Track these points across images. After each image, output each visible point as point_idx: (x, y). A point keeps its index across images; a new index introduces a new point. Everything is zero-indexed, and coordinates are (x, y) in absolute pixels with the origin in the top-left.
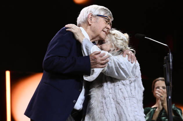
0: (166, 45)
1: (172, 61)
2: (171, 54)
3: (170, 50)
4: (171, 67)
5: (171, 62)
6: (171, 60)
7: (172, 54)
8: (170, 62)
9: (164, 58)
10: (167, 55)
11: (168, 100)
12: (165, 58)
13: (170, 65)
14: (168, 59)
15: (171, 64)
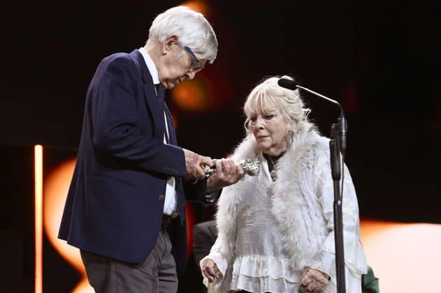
0: (336, 102)
1: (346, 133)
2: (343, 120)
3: (342, 112)
4: (344, 145)
5: (344, 134)
6: (344, 131)
7: (345, 118)
8: (342, 136)
9: (330, 127)
10: (336, 121)
11: (336, 207)
12: (333, 127)
13: (341, 140)
14: (339, 128)
15: (344, 138)
